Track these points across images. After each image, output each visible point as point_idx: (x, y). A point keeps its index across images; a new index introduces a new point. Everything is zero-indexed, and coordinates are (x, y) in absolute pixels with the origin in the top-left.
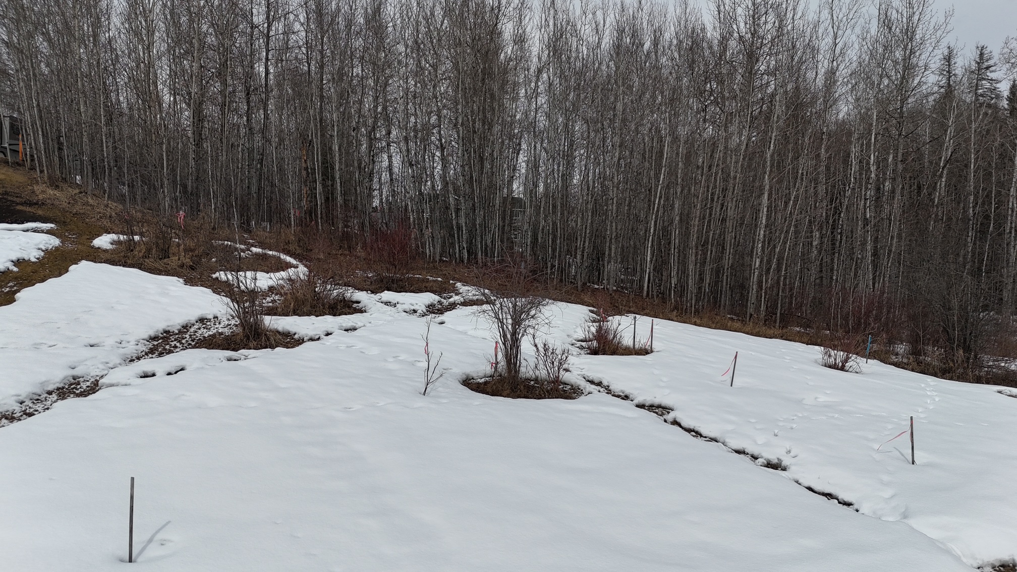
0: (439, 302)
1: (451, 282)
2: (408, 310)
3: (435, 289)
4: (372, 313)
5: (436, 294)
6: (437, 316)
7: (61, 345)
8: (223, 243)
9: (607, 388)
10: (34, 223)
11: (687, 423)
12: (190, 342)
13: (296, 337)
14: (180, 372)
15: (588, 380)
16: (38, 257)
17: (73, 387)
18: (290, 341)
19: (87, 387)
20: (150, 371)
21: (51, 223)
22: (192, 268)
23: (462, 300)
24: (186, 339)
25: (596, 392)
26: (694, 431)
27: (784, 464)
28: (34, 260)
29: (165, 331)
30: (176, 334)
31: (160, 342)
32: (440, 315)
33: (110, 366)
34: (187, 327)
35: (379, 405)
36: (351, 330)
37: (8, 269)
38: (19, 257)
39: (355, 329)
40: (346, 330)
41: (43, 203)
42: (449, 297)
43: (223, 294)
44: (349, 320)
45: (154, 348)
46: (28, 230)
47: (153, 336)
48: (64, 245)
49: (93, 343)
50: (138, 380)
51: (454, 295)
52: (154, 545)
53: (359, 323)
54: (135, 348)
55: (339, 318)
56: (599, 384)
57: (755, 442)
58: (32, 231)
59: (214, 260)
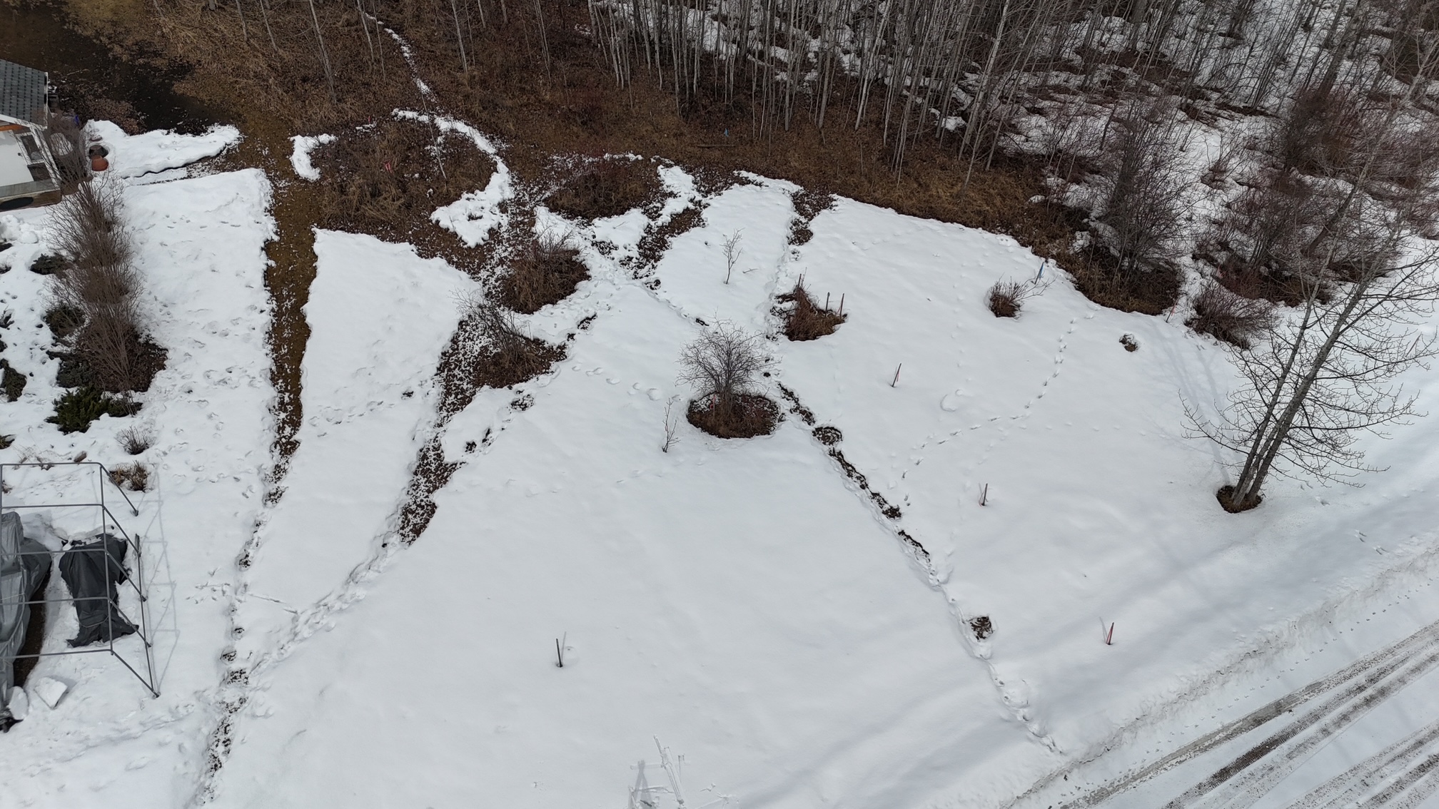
4: (596, 282)
5: (642, 207)
6: (650, 266)
7: (386, 402)
8: (405, 117)
9: (797, 401)
10: (214, 129)
11: (848, 459)
12: (468, 368)
13: (546, 345)
14: (489, 436)
15: (783, 389)
16: (275, 230)
17: (425, 462)
18: (543, 353)
19: (434, 459)
20: (470, 441)
21: (230, 123)
22: (408, 206)
23: (669, 219)
24: (463, 363)
25: (788, 413)
26: (851, 466)
27: (900, 511)
28: (276, 238)
29: (442, 354)
30: (452, 355)
31: (446, 373)
32: (653, 261)
33: (433, 424)
34: (454, 341)
35: (639, 473)
36: (585, 322)
37: (267, 264)
38: (264, 239)
39: (588, 319)
40: (582, 322)
41: (188, 62)
42: (656, 212)
43: (455, 260)
44: (581, 308)
45: (447, 385)
46: (221, 151)
47: (439, 366)
48: (275, 186)
49: (404, 391)
50: (468, 457)
51: (659, 205)
52: (566, 651)
53: (590, 309)
54: (436, 392)
55: (572, 307)
56: (791, 394)
57: (888, 486)
58: (225, 152)
59: (417, 175)
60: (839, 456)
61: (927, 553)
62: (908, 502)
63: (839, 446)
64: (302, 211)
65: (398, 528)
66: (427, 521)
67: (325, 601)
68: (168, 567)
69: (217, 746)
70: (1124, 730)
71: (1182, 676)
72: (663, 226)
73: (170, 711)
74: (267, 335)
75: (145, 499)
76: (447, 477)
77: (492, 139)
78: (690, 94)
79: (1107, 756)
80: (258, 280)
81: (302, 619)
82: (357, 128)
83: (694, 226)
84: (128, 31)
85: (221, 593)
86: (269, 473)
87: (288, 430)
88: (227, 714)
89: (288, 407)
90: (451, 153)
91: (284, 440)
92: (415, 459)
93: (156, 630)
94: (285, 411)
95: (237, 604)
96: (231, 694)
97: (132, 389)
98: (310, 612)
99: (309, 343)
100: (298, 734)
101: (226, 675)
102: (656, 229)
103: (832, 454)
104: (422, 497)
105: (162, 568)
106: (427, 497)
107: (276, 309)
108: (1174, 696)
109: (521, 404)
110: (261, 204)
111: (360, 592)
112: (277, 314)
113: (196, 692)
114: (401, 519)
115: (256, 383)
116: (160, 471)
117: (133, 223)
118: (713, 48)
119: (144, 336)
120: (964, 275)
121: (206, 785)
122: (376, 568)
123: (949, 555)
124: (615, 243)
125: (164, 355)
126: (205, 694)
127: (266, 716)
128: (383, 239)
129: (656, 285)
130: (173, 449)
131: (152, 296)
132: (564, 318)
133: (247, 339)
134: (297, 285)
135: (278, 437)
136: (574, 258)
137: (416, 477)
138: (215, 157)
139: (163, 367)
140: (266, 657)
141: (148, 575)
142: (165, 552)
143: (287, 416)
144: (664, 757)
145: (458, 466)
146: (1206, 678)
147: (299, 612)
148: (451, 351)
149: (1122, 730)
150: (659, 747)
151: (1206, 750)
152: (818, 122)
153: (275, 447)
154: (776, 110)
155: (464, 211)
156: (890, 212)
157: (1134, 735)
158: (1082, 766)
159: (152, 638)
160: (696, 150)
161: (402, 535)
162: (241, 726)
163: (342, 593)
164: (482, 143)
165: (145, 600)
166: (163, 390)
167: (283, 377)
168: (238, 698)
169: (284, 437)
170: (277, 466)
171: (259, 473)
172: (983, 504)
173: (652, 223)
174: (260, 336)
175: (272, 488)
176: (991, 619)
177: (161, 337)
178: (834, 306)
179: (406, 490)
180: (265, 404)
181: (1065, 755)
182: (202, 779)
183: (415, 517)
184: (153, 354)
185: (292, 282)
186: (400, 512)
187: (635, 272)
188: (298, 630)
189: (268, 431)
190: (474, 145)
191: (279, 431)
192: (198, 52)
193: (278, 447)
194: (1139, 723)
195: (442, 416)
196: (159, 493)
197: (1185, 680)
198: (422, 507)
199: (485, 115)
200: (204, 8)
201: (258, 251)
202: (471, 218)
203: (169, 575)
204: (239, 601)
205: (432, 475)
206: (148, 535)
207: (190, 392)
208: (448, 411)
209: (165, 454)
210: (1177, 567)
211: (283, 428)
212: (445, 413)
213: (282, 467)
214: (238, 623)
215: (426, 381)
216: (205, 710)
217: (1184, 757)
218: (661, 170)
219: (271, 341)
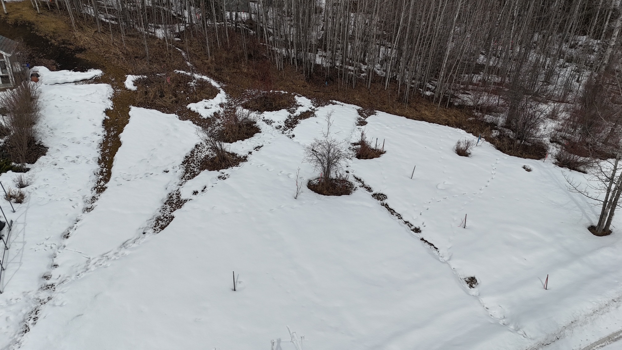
0: (289, 116)
1: (292, 93)
2: (277, 127)
4: (264, 133)
5: (287, 109)
6: (290, 130)
7: (154, 173)
8: (180, 73)
9: (363, 183)
10: (91, 70)
11: (391, 206)
12: (198, 163)
13: (238, 156)
14: (205, 189)
15: (356, 178)
16: (112, 106)
17: (171, 199)
18: (236, 159)
19: (176, 198)
20: (195, 190)
21: (99, 69)
22: (177, 102)
23: (300, 114)
24: (196, 161)
25: (358, 187)
26: (392, 210)
27: (420, 229)
28: (112, 109)
29: (186, 157)
30: (190, 158)
31: (186, 164)
32: (291, 128)
33: (177, 184)
34: (192, 152)
35: (282, 207)
36: (258, 148)
37: (105, 118)
38: (106, 108)
39: (259, 147)
40: (256, 148)
41: (84, 48)
42: (293, 111)
43: (197, 122)
44: (256, 142)
45: (187, 169)
46: (92, 78)
47: (183, 161)
48: (115, 91)
49: (164, 170)
50: (194, 197)
51: (295, 109)
52: (238, 283)
53: (260, 143)
54: (180, 171)
55: (252, 141)
56: (360, 180)
57: (413, 218)
58: (94, 78)
59: (182, 92)
60: (386, 206)
61: (437, 249)
62: (424, 225)
63: (385, 202)
64: (126, 100)
65: (153, 226)
66: (168, 224)
67: (107, 255)
68: (24, 235)
69: (29, 320)
70: (565, 327)
71: (593, 301)
72: (296, 116)
73: (7, 301)
74: (100, 145)
75: (20, 206)
76: (182, 205)
77: (219, 83)
78: (310, 73)
79: (558, 342)
80: (100, 123)
81: (93, 262)
82: (157, 74)
83: (311, 117)
84: (60, 36)
85: (50, 248)
86: (88, 199)
87: (102, 183)
88: (39, 304)
89: (104, 174)
90: (199, 86)
91: (99, 187)
92: (166, 197)
93: (9, 263)
94: (103, 175)
95: (58, 253)
96: (44, 295)
97: (27, 162)
98: (97, 259)
99: (120, 149)
100: (78, 316)
101: (43, 286)
102: (293, 117)
103: (383, 205)
104: (167, 214)
105: (21, 235)
106: (170, 214)
107: (106, 135)
108: (591, 311)
109: (223, 178)
110: (107, 96)
111: (127, 252)
112: (107, 137)
113: (24, 292)
114: (155, 223)
115: (90, 163)
116: (32, 195)
117: (44, 98)
118: (320, 63)
119: (38, 141)
120: (441, 140)
121: (18, 340)
122: (138, 243)
123: (449, 249)
124: (273, 120)
125: (47, 150)
126: (29, 294)
127: (61, 305)
128: (163, 112)
129: (293, 137)
130: (41, 187)
131: (46, 125)
132: (247, 145)
133: (89, 145)
134: (119, 126)
135: (97, 185)
136: (254, 125)
137: (165, 205)
138: (89, 80)
139: (45, 155)
140: (68, 279)
141: (12, 238)
142: (24, 228)
143: (103, 177)
144: (293, 337)
145: (188, 201)
146: (607, 303)
147: (91, 258)
148: (190, 156)
149: (564, 328)
150: (290, 332)
151: (616, 341)
152: (368, 87)
153: (94, 189)
154: (348, 82)
155: (203, 105)
156: (404, 118)
157: (571, 331)
158: (544, 347)
159: (7, 266)
160: (312, 92)
161: (154, 229)
162: (45, 310)
163: (117, 251)
164: (214, 83)
165: (7, 249)
166: (42, 163)
167: (104, 162)
168: (47, 297)
169: (100, 185)
170: (94, 197)
171: (83, 198)
172: (465, 228)
173: (292, 115)
174: (96, 145)
175: (89, 206)
176: (477, 278)
177: (46, 142)
178: (380, 147)
179: (159, 210)
180: (93, 171)
181: (534, 339)
182: (16, 337)
183: (162, 222)
184: (41, 149)
185: (116, 125)
186: (155, 219)
187: (283, 132)
188: (89, 267)
189: (92, 182)
190: (210, 84)
191: (98, 183)
192: (90, 45)
193: (96, 189)
194: (573, 325)
195: (182, 181)
196: (29, 204)
197: (595, 304)
198: (167, 218)
199: (216, 74)
200: (95, 32)
201: (102, 112)
202: (206, 108)
203: (24, 238)
204: (59, 252)
205: (174, 205)
206: (17, 220)
207: (56, 165)
208: (185, 179)
209: (36, 189)
210: (576, 256)
211: (100, 182)
212: (184, 180)
213: (96, 198)
214: (56, 261)
215: (176, 167)
216: (27, 301)
217: (603, 344)
218: (296, 97)
219: (101, 147)
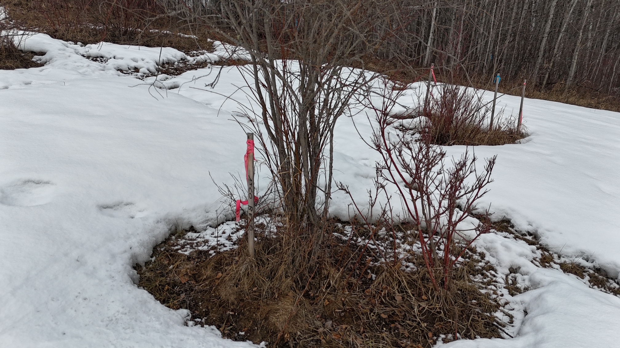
0: (182, 59)
1: (209, 40)
2: (124, 67)
3: (183, 44)
